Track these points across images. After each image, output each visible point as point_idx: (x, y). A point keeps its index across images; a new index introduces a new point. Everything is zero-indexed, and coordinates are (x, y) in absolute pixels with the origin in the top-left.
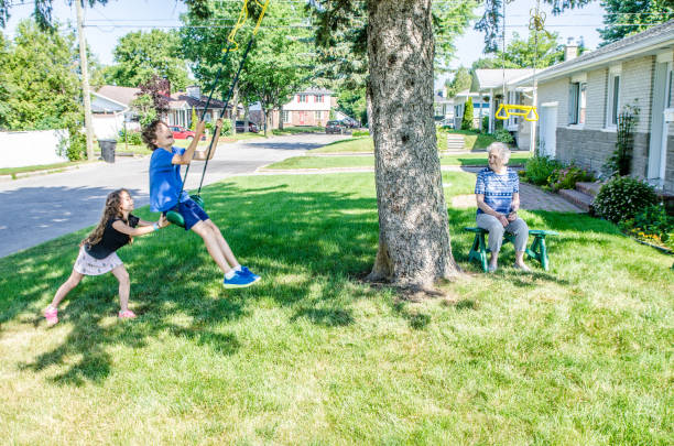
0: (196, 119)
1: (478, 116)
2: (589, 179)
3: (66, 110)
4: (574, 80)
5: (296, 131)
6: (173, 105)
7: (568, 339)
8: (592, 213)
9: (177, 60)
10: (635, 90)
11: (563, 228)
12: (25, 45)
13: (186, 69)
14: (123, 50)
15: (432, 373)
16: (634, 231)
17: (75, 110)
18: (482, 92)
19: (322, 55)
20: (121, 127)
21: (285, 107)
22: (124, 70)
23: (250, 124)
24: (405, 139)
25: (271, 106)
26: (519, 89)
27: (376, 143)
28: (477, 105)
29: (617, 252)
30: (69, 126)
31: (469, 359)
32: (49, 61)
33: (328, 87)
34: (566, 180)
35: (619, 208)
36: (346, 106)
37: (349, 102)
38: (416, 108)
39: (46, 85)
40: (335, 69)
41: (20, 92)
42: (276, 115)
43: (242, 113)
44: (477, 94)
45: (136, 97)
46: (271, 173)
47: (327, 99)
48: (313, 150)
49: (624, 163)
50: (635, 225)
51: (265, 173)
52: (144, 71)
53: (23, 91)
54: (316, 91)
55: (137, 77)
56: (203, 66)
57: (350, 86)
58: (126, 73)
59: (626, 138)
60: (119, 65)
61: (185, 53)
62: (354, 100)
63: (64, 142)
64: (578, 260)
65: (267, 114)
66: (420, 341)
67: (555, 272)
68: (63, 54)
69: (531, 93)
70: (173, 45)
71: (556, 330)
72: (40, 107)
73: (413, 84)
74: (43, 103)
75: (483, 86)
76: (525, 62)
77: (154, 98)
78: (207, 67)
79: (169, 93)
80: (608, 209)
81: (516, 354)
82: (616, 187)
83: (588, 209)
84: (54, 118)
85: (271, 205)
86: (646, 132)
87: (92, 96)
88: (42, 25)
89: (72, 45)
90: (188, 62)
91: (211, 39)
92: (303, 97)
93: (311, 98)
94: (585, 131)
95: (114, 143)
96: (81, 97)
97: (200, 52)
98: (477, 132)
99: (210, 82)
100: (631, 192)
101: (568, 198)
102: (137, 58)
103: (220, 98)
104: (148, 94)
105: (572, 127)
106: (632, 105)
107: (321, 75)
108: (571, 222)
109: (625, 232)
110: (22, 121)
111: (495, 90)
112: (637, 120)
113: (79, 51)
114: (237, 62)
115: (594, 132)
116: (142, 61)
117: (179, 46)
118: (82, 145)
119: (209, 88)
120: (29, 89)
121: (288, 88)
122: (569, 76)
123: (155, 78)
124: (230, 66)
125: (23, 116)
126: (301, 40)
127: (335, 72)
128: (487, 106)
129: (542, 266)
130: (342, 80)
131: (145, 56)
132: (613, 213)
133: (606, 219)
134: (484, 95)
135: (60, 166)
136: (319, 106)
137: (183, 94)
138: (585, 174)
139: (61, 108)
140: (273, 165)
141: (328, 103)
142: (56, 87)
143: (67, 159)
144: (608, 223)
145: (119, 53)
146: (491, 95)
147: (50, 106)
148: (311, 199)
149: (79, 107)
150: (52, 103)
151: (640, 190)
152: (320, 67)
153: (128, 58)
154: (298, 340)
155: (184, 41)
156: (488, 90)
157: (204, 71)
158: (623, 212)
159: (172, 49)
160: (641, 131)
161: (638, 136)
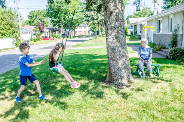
0: (51, 34)
1: (130, 31)
2: (165, 48)
3: (14, 32)
4: (158, 20)
5: (79, 37)
6: (45, 30)
7: (173, 101)
8: (167, 58)
9: (46, 18)
10: (177, 22)
11: (161, 63)
12: (2, 14)
13: (48, 20)
14: (30, 16)
15: (131, 115)
16: (181, 63)
17: (17, 32)
18: (131, 24)
19: (86, 15)
20: (30, 37)
21: (76, 30)
22: (31, 21)
23: (66, 35)
24: (116, 38)
25: (72, 30)
26: (141, 23)
27: (107, 39)
28: (129, 28)
29: (179, 70)
30: (16, 37)
31: (142, 109)
32: (9, 19)
33: (87, 24)
34: (158, 49)
35: (175, 56)
36: (92, 29)
37: (93, 28)
38: (119, 28)
39: (9, 26)
40: (90, 19)
41: (1, 28)
42: (73, 32)
43: (64, 32)
44: (129, 25)
45: (34, 28)
46: (73, 48)
47: (87, 28)
48: (84, 42)
49: (175, 43)
50: (181, 61)
51: (71, 49)
52: (36, 21)
53: (2, 27)
54: (84, 25)
55: (34, 23)
56: (53, 19)
57: (94, 24)
58: (31, 22)
59: (175, 36)
60: (29, 20)
61: (48, 16)
62: (94, 28)
63: (14, 41)
64: (168, 73)
65: (71, 32)
66: (124, 103)
67: (162, 77)
68: (13, 17)
69: (145, 24)
70: (44, 13)
71: (168, 98)
72: (7, 32)
73: (118, 20)
74: (8, 30)
75: (131, 22)
76: (141, 16)
77: (39, 28)
78: (54, 20)
79: (43, 27)
80: (172, 57)
81: (157, 107)
82: (175, 50)
83: (166, 57)
84: (11, 35)
85: (74, 58)
86: (182, 34)
87: (22, 28)
88: (2, 6)
89: (16, 14)
90: (49, 18)
91: (55, 12)
92: (81, 27)
93: (83, 28)
94: (162, 34)
95: (28, 41)
96: (19, 28)
97: (52, 15)
98: (130, 35)
99: (55, 24)
100: (179, 52)
101: (159, 54)
102: (34, 18)
103: (58, 28)
104: (38, 27)
105: (158, 33)
106: (177, 26)
107: (86, 21)
108: (162, 61)
109: (179, 63)
110: (2, 36)
111: (134, 24)
112: (178, 30)
113: (17, 16)
114: (62, 18)
115: (165, 34)
116: (36, 18)
117: (46, 14)
118: (19, 42)
119: (55, 25)
120: (4, 27)
121: (76, 25)
122: (157, 19)
123: (39, 23)
124: (60, 19)
125: (3, 34)
126: (80, 11)
127: (90, 20)
128: (132, 28)
129: (158, 76)
130: (91, 22)
131: (37, 17)
132: (174, 58)
133: (172, 60)
134: (131, 25)
135: (13, 48)
136: (85, 29)
137: (47, 27)
138: (163, 46)
139: (13, 32)
140: (73, 46)
141: (88, 29)
142: (12, 26)
143: (15, 46)
144: (173, 61)
145: (29, 17)
146: (133, 25)
147: (10, 31)
148: (85, 56)
149: (18, 31)
150: (11, 30)
151: (182, 51)
152: (85, 18)
153: (32, 18)
154: (85, 104)
155: (47, 13)
156: (132, 24)
157: (53, 21)
158: (177, 58)
159: (44, 15)
160: (180, 34)
161: (179, 35)
